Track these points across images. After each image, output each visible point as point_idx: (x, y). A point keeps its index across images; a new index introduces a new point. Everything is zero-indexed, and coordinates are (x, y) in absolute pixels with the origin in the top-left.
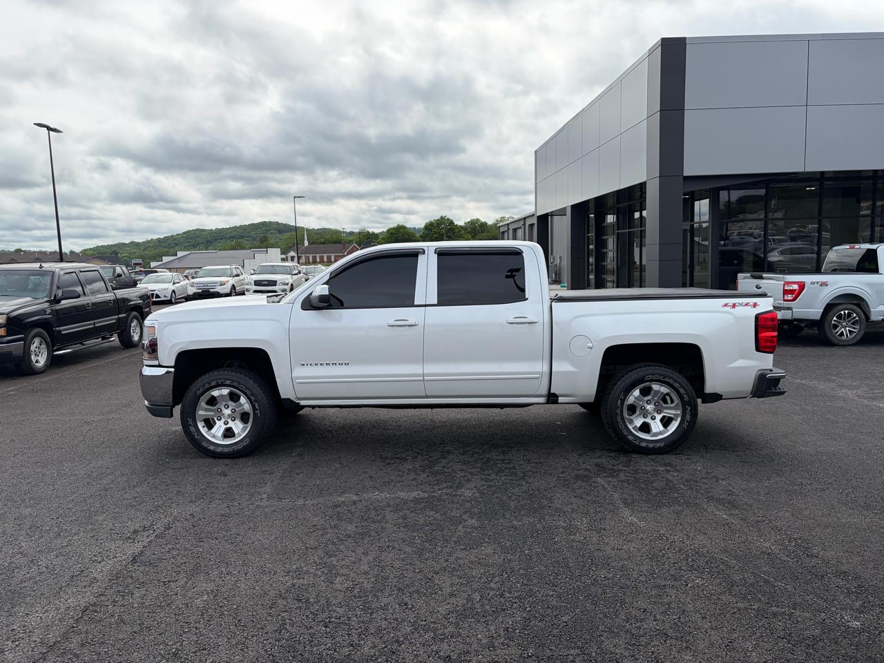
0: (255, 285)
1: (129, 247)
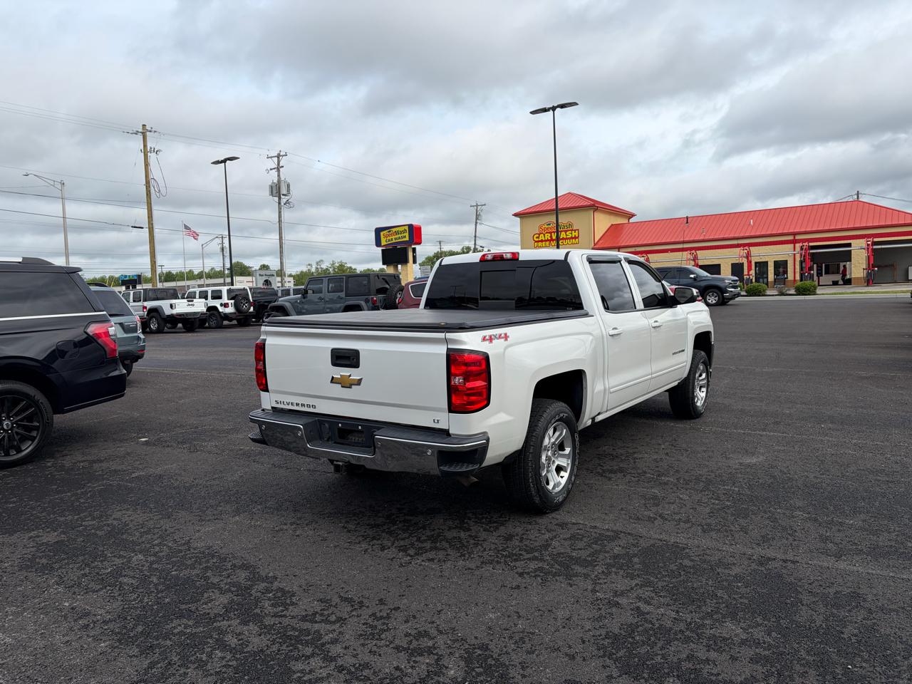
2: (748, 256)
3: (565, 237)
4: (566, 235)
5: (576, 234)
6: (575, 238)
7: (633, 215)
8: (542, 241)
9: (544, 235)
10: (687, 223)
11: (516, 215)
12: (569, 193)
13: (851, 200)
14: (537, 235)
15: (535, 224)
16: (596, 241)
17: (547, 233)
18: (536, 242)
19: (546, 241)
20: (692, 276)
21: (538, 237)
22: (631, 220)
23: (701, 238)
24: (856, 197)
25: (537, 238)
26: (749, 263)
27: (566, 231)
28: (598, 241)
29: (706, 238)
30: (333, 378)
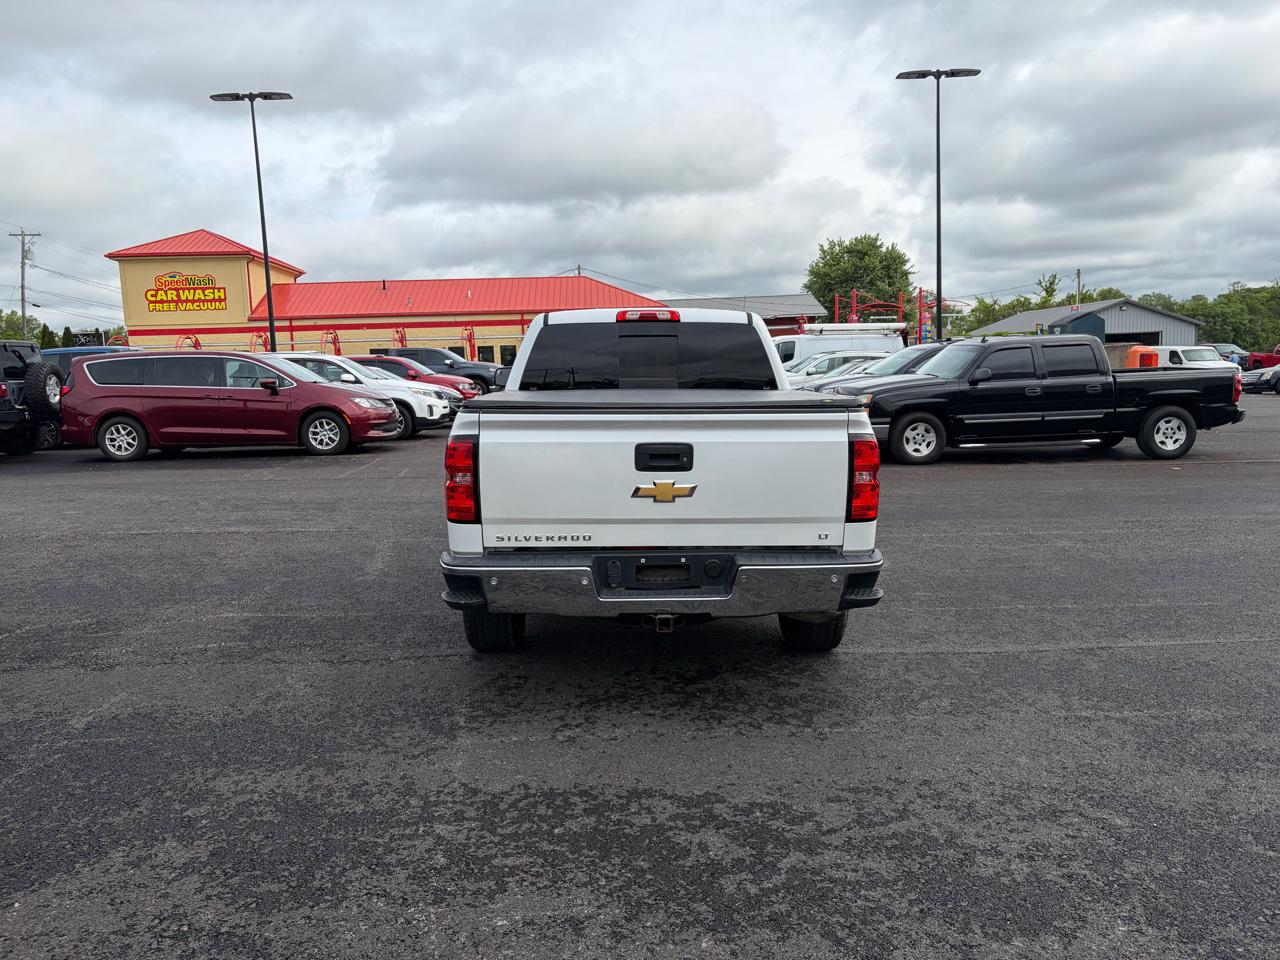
2: (470, 338)
3: (203, 298)
4: (205, 295)
5: (222, 294)
6: (220, 300)
7: (301, 273)
8: (162, 302)
9: (166, 292)
10: (384, 289)
11: (111, 256)
12: (203, 231)
13: (572, 275)
14: (154, 293)
15: (149, 274)
16: (254, 306)
17: (170, 289)
18: (152, 302)
19: (167, 302)
20: (448, 362)
21: (155, 296)
22: (299, 280)
23: (407, 311)
24: (577, 272)
25: (152, 296)
26: (472, 347)
27: (203, 290)
28: (258, 306)
29: (414, 311)
30: (637, 490)
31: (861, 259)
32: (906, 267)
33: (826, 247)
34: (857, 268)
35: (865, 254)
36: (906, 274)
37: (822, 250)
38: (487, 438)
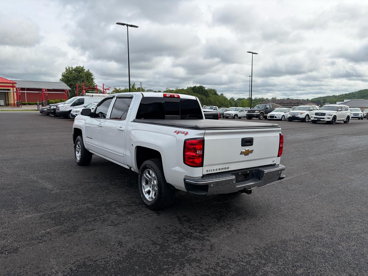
0: (315, 115)
1: (332, 97)
30: (242, 152)
31: (79, 73)
32: (92, 77)
33: (67, 68)
34: (78, 76)
35: (80, 72)
36: (92, 79)
37: (66, 69)
38: (206, 138)
